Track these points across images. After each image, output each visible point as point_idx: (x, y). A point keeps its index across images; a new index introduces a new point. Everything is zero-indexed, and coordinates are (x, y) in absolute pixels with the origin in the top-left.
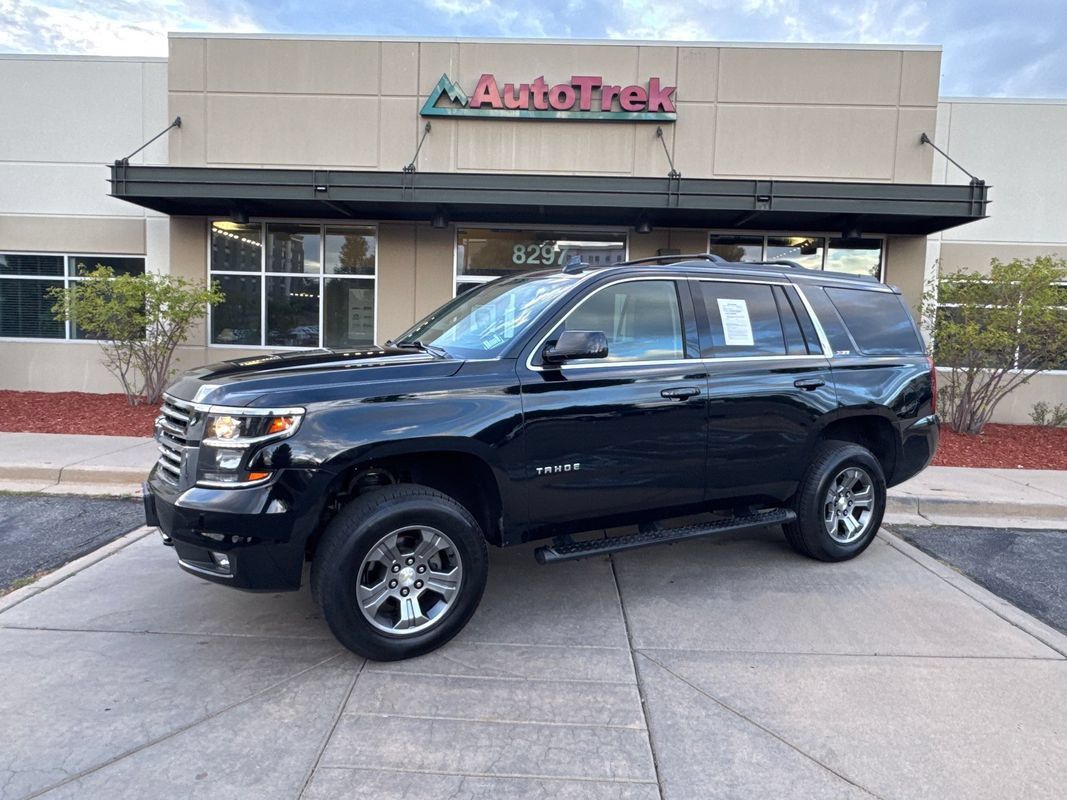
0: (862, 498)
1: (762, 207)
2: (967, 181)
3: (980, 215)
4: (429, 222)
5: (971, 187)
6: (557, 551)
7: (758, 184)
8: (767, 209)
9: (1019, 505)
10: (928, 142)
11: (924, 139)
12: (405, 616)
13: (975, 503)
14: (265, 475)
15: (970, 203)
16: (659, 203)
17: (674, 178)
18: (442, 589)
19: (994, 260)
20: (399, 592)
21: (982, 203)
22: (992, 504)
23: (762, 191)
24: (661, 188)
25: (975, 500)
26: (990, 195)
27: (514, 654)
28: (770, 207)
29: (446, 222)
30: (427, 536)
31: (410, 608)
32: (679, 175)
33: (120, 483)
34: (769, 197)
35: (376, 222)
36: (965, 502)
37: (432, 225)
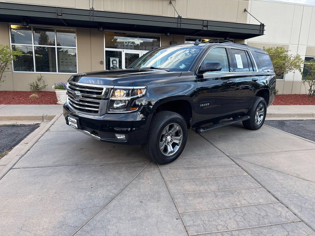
0: (261, 112)
1: (205, 29)
2: (259, 24)
3: (262, 34)
4: (97, 29)
5: (260, 25)
6: (203, 129)
7: (204, 21)
8: (206, 29)
9: (281, 114)
10: (247, 11)
11: (245, 10)
12: (169, 150)
13: (271, 114)
14: (136, 108)
15: (259, 30)
16: (174, 26)
17: (180, 18)
18: (177, 142)
19: (264, 47)
20: (167, 144)
21: (263, 30)
22: (275, 114)
23: (205, 24)
24: (176, 21)
25: (271, 113)
26: (265, 28)
27: (197, 159)
28: (207, 29)
29: (103, 29)
30: (175, 126)
31: (170, 148)
32: (181, 17)
33: (7, 120)
34: (207, 26)
35: (75, 28)
36: (269, 114)
37: (98, 30)
